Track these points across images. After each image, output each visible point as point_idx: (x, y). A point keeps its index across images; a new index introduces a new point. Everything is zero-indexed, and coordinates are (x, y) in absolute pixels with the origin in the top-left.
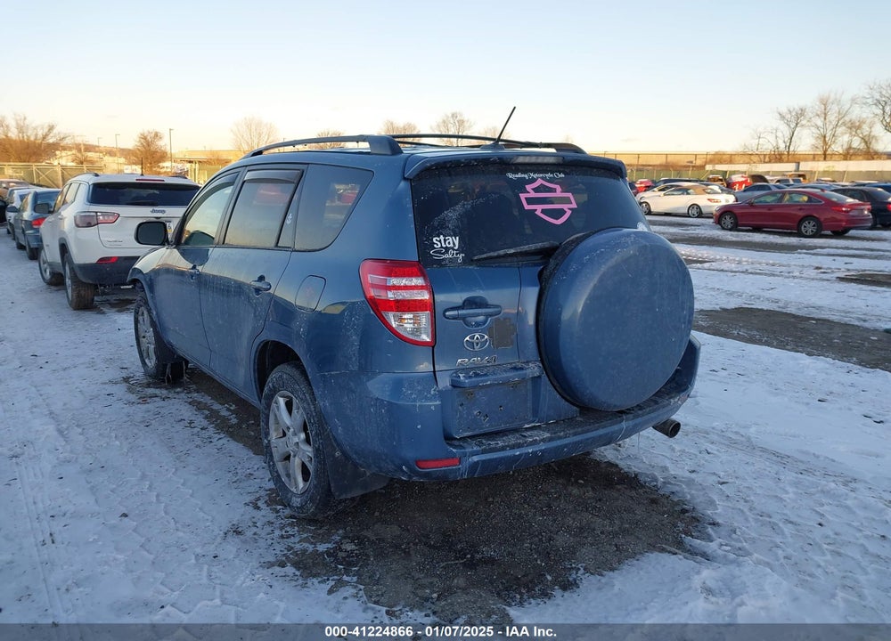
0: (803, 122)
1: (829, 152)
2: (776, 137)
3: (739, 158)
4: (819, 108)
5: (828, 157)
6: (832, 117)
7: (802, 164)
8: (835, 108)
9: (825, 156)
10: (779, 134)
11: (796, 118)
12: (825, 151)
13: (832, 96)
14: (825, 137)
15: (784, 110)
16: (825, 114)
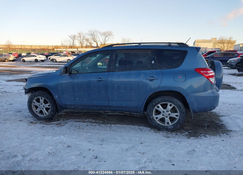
0: (76, 39)
1: (83, 46)
2: (70, 42)
3: (61, 47)
4: (79, 35)
5: (83, 47)
6: (82, 37)
7: (78, 49)
8: (82, 36)
9: (82, 47)
10: (70, 41)
11: (74, 38)
12: (82, 46)
13: (81, 33)
14: (81, 42)
15: (71, 36)
16: (80, 37)
